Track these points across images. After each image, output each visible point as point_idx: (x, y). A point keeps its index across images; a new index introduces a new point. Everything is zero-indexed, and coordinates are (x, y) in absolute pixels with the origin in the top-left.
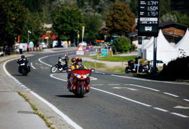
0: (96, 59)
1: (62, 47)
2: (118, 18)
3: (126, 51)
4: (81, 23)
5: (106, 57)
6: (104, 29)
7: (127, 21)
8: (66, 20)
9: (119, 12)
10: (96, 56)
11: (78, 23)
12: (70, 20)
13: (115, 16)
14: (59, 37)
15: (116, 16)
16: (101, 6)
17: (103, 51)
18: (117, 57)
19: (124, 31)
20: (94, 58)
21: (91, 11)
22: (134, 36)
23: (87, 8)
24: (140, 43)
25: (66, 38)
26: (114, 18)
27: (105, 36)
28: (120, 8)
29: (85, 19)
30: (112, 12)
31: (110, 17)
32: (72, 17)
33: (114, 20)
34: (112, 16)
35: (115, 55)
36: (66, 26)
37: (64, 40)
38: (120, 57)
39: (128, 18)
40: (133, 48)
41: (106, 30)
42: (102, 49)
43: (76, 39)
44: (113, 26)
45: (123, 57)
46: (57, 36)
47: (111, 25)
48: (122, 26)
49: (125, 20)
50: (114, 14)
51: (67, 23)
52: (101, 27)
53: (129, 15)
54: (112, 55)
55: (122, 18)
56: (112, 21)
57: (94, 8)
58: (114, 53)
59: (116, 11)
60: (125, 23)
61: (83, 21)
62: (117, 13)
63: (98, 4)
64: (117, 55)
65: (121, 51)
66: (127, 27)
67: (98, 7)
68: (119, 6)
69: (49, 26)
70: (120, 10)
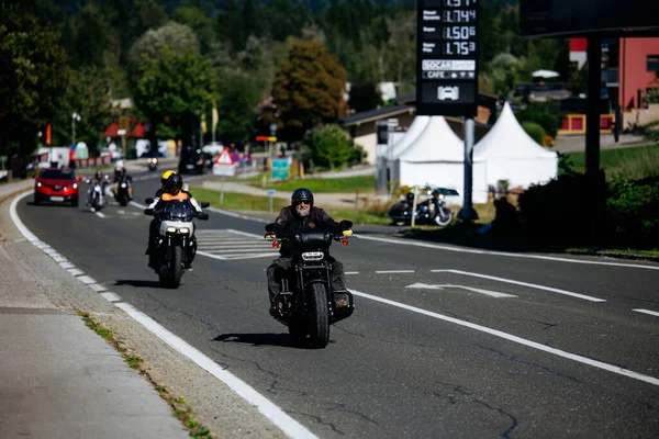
0: (259, 187)
1: (161, 155)
2: (304, 79)
3: (338, 165)
4: (210, 91)
5: (284, 181)
6: (267, 109)
7: (326, 88)
8: (170, 84)
9: (306, 64)
10: (260, 178)
11: (203, 92)
12: (182, 85)
13: (294, 75)
14: (154, 128)
15: (298, 75)
16: (251, 51)
17: (275, 165)
18: (314, 180)
19: (318, 114)
20: (255, 183)
21: (225, 64)
22: (358, 123)
23: (218, 59)
24: (382, 141)
25: (171, 133)
26: (292, 81)
27: (274, 127)
28: (307, 53)
29: (219, 84)
30: (289, 65)
31: (283, 78)
32: (187, 77)
33: (293, 86)
34: (288, 75)
35: (308, 176)
36: (171, 102)
37: (165, 138)
38: (324, 181)
39: (327, 78)
40: (358, 157)
41: (274, 111)
42: (271, 162)
43: (198, 136)
44: (291, 100)
45: (332, 181)
46: (147, 128)
47: (286, 97)
48: (312, 100)
49: (321, 86)
50: (294, 70)
51: (174, 91)
52: (260, 105)
53: (330, 72)
54: (303, 176)
55: (314, 82)
56: (287, 87)
57: (233, 57)
58: (306, 172)
59: (297, 61)
60: (322, 92)
61: (212, 87)
62: (301, 66)
63: (243, 48)
64: (316, 176)
65: (325, 165)
66: (327, 103)
67: (242, 54)
68: (304, 50)
69: (126, 103)
70: (309, 59)
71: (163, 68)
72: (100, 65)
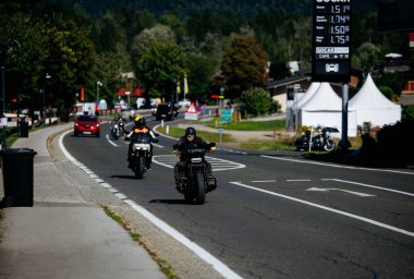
0: (213, 127)
2: (241, 59)
3: (262, 113)
4: (183, 67)
5: (229, 123)
6: (218, 78)
7: (255, 65)
8: (158, 63)
9: (242, 50)
10: (213, 122)
11: (177, 67)
12: (165, 63)
13: (235, 56)
14: (147, 91)
15: (238, 57)
16: (208, 42)
17: (223, 113)
18: (248, 122)
19: (251, 82)
20: (210, 124)
21: (192, 50)
22: (276, 87)
23: (188, 47)
24: (290, 98)
25: (159, 94)
26: (234, 60)
27: (222, 90)
28: (243, 43)
29: (188, 63)
30: (232, 51)
31: (228, 58)
32: (170, 59)
33: (235, 63)
34: (231, 57)
35: (244, 120)
36: (158, 74)
37: (155, 97)
38: (254, 123)
39: (256, 59)
40: (275, 108)
41: (222, 79)
42: (220, 111)
43: (175, 95)
44: (234, 72)
45: (258, 123)
46: (143, 91)
47: (230, 71)
48: (246, 72)
49: (252, 63)
50: (235, 54)
51: (160, 67)
52: (214, 76)
53: (258, 55)
54: (240, 120)
55: (247, 61)
56: (230, 64)
57: (197, 47)
59: (237, 48)
60: (253, 68)
61: (184, 65)
62: (239, 51)
63: (203, 40)
64: (249, 120)
65: (254, 113)
66: (256, 74)
67: (203, 44)
68: (241, 41)
69: (131, 75)
70: (244, 47)
71: (153, 53)
72: (115, 51)
